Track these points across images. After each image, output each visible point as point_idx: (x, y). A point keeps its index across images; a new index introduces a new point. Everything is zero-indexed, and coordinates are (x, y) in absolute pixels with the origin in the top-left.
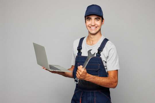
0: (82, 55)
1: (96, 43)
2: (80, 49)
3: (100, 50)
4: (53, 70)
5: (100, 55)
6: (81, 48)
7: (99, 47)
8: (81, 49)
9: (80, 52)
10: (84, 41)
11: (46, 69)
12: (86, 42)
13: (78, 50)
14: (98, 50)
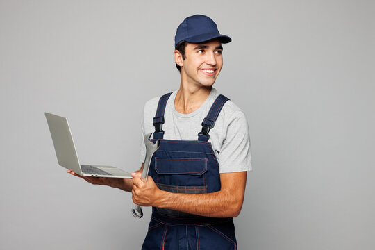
0: (166, 137)
1: (198, 108)
2: (159, 121)
3: (208, 124)
4: (90, 175)
5: (208, 137)
6: (161, 120)
7: (206, 117)
8: (163, 122)
9: (159, 132)
10: (170, 103)
11: (77, 175)
12: (173, 107)
13: (154, 124)
14: (202, 124)
